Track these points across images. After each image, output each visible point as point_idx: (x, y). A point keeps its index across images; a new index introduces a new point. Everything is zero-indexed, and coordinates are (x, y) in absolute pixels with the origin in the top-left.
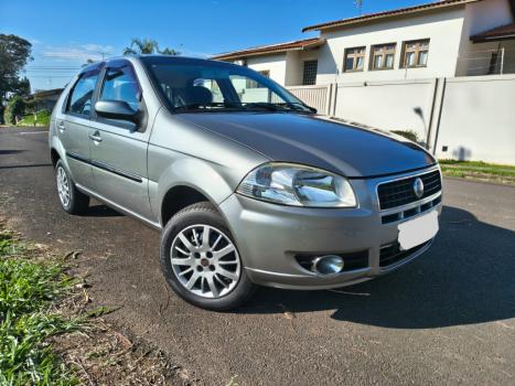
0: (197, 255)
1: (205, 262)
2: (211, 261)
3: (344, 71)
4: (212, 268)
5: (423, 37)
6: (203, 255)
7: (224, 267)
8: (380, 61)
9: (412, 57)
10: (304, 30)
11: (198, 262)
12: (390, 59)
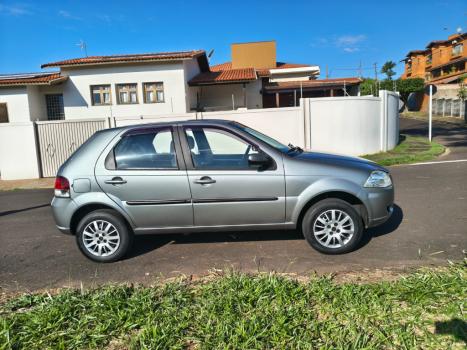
0: (329, 227)
1: (334, 229)
2: (337, 227)
3: (93, 104)
4: (338, 231)
5: (158, 81)
6: (332, 226)
7: (345, 228)
8: (126, 97)
9: (151, 95)
10: (42, 67)
11: (330, 230)
12: (134, 96)
